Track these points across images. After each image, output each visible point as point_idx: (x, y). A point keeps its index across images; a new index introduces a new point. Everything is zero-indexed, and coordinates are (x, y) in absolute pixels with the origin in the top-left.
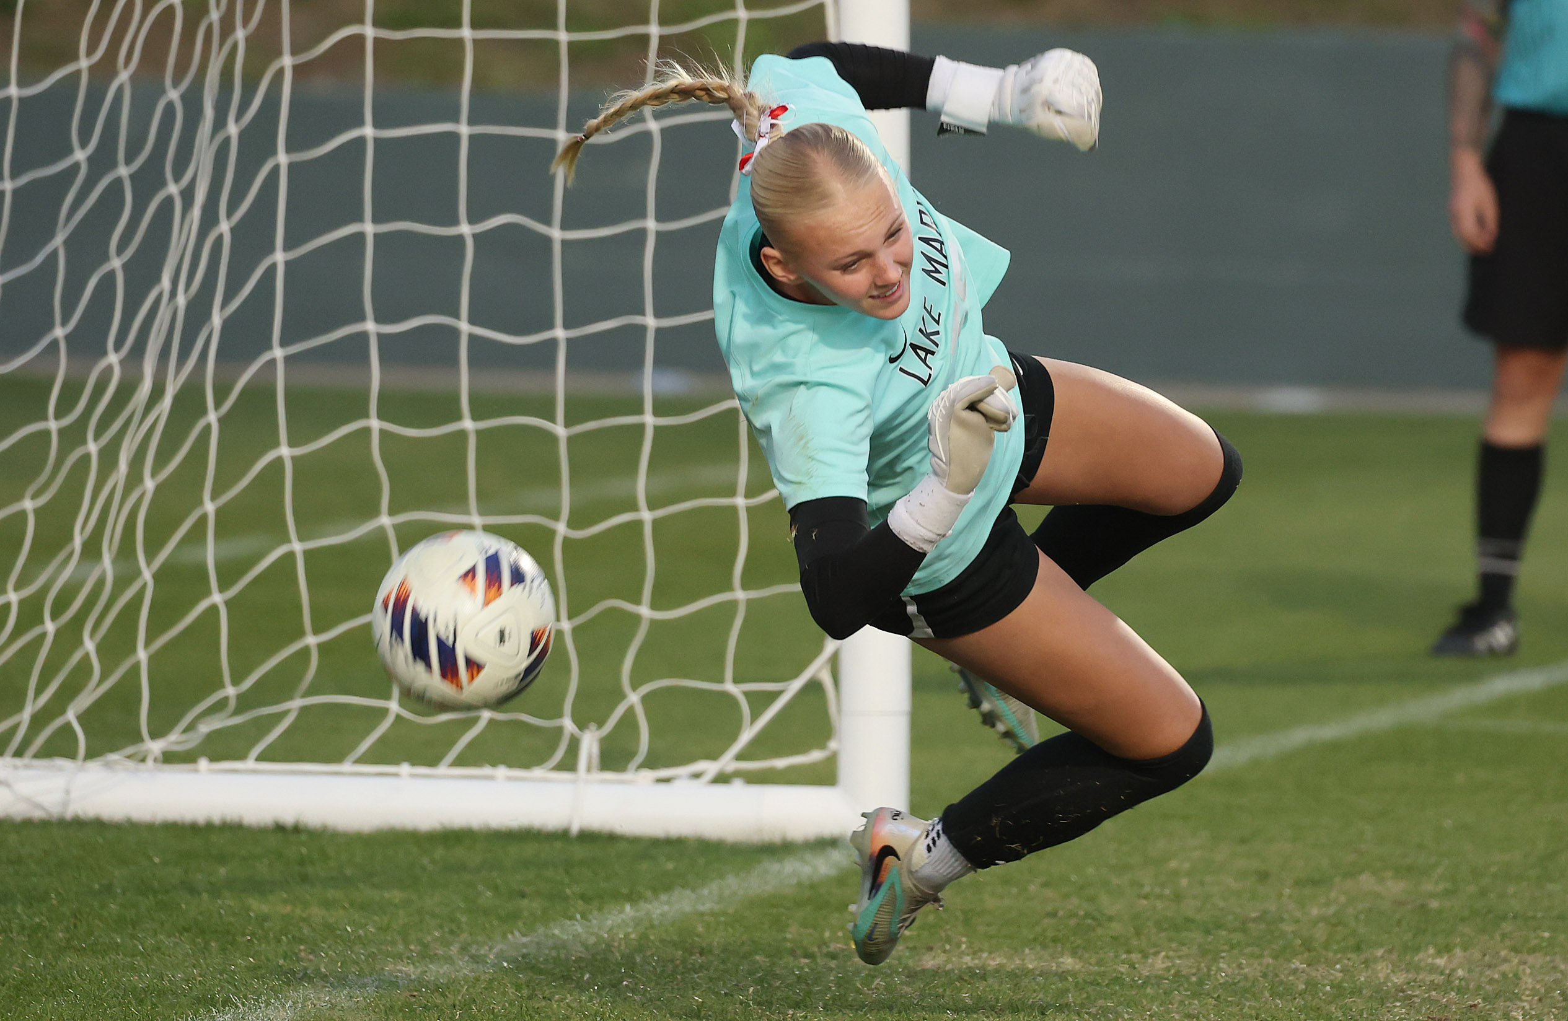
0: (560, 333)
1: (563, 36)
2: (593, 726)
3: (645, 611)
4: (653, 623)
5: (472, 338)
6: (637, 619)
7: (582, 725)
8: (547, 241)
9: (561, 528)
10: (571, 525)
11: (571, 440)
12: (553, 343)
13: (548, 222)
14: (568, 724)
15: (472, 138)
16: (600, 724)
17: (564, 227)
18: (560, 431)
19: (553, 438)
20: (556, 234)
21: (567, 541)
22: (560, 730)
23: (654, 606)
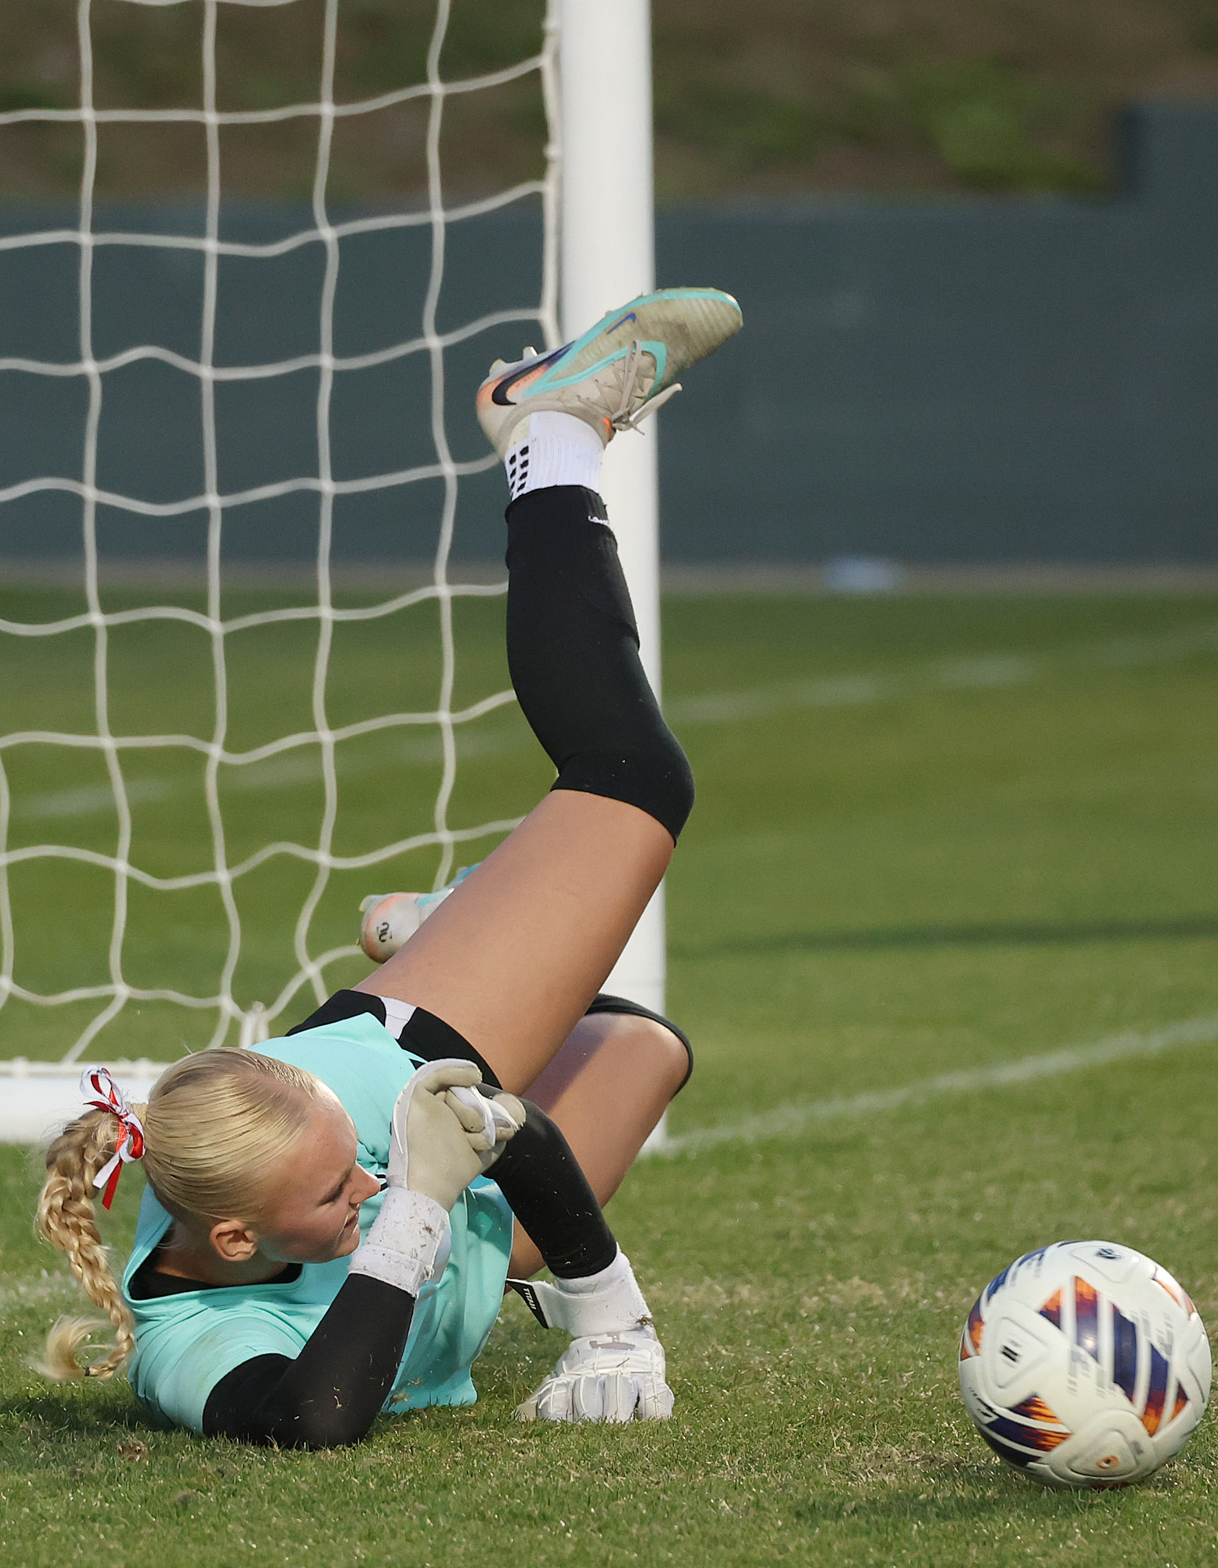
0: (213, 500)
1: (212, 118)
2: (259, 1006)
3: (324, 858)
4: (334, 873)
5: (100, 508)
6: (313, 868)
7: (244, 1003)
8: (195, 381)
9: (216, 751)
10: (228, 747)
11: (229, 638)
12: (204, 514)
13: (196, 357)
14: (227, 1004)
15: (98, 250)
16: (269, 1004)
17: (218, 362)
18: (215, 626)
19: (205, 636)
20: (207, 373)
21: (222, 767)
22: (215, 1012)
23: (336, 852)
